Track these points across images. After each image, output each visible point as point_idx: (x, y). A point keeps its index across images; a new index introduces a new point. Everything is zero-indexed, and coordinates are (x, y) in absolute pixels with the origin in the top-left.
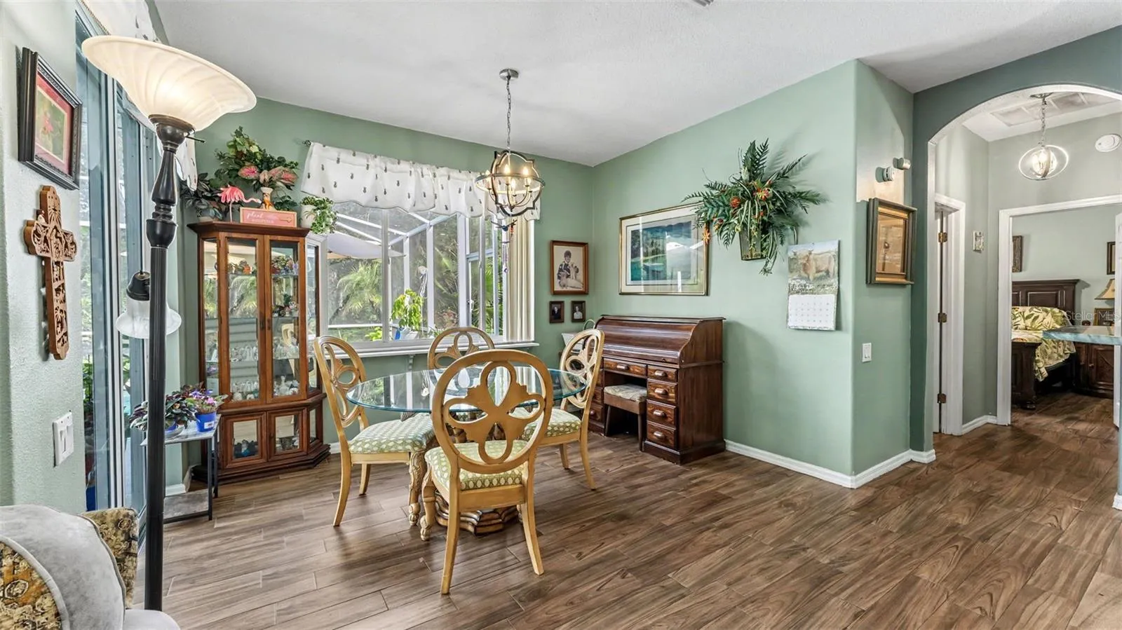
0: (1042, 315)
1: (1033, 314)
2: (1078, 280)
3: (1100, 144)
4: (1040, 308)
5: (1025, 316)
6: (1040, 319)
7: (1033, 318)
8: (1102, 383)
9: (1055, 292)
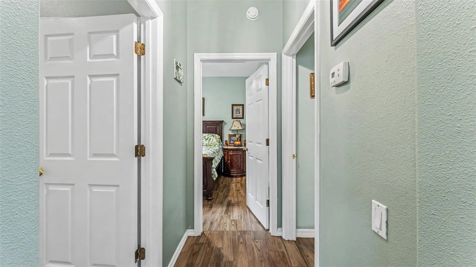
0: (212, 138)
1: (209, 138)
2: (223, 121)
3: (249, 12)
4: (211, 134)
5: (206, 139)
6: (212, 139)
7: (209, 140)
8: (232, 170)
9: (216, 127)
